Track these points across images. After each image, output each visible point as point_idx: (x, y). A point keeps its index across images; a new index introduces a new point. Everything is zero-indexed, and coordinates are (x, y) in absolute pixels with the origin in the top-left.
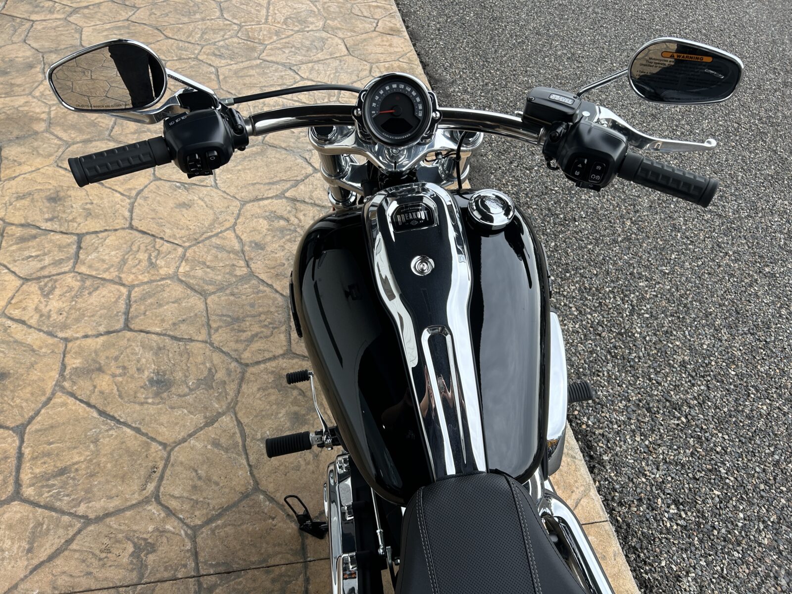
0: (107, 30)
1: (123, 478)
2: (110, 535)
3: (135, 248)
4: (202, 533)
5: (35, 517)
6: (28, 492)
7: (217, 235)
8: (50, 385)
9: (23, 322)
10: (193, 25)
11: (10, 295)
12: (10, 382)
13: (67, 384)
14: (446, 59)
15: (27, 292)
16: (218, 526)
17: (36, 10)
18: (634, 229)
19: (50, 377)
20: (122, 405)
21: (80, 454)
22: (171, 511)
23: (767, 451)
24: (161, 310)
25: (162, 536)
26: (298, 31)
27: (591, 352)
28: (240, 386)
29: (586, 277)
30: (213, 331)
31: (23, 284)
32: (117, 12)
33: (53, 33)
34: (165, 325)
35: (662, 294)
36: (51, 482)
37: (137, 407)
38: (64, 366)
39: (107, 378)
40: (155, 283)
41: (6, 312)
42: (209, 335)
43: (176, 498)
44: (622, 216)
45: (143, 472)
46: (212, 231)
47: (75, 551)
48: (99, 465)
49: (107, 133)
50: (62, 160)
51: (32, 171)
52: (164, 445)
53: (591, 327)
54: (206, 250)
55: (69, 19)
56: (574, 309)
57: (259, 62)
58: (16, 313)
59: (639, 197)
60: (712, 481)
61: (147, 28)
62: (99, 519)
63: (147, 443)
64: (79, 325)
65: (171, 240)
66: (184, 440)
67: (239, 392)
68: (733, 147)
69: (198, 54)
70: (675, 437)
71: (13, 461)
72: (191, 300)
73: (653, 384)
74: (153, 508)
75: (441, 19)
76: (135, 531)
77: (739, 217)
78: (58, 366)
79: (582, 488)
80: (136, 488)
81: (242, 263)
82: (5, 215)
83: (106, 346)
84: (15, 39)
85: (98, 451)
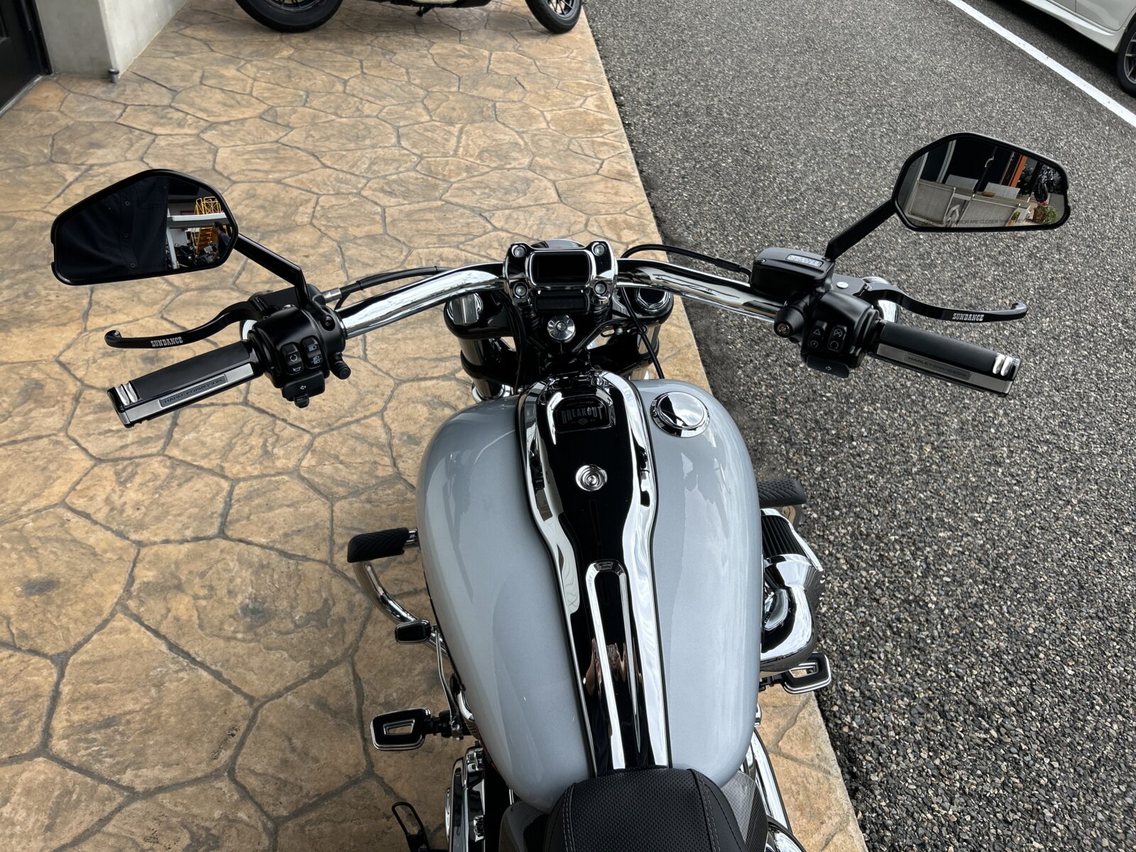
0: (249, 152)
1: (189, 740)
2: (161, 818)
3: (246, 430)
4: (287, 829)
5: (63, 782)
6: (60, 746)
7: (358, 421)
8: (109, 604)
9: (87, 516)
10: (359, 153)
11: (76, 479)
12: (58, 594)
13: (132, 604)
14: (689, 215)
15: (99, 476)
16: (311, 820)
17: (162, 121)
18: (937, 458)
19: (112, 592)
20: (201, 638)
21: (136, 700)
22: (247, 792)
23: (1116, 791)
24: (271, 514)
25: (230, 827)
26: (496, 168)
27: (864, 624)
28: (364, 627)
29: (863, 519)
30: (336, 548)
31: (95, 465)
32: (266, 132)
33: (179, 151)
34: (274, 536)
35: (970, 551)
36: (92, 736)
37: (221, 643)
38: (132, 579)
39: (186, 600)
40: (268, 479)
41: (67, 500)
42: (331, 552)
43: (256, 774)
44: (919, 439)
45: (217, 734)
46: (352, 416)
47: (110, 835)
48: (159, 718)
49: (231, 280)
50: (169, 311)
51: (129, 322)
52: (251, 699)
53: (866, 588)
54: (341, 439)
55: (202, 135)
56: (842, 561)
57: (439, 203)
58: (80, 503)
59: (945, 414)
60: (1032, 827)
61: (301, 153)
62: (148, 794)
63: (229, 694)
64: (159, 525)
65: (297, 423)
66: (279, 695)
67: (361, 635)
68: (1084, 357)
69: (362, 189)
70: (979, 757)
71: (45, 702)
72: (314, 504)
73: (951, 677)
74: (224, 785)
75: (686, 164)
76: (195, 816)
77: (1088, 453)
78: (123, 579)
79: (837, 819)
80: (204, 755)
81: (387, 461)
82: (86, 375)
83: (191, 557)
84: (129, 155)
85: (160, 698)
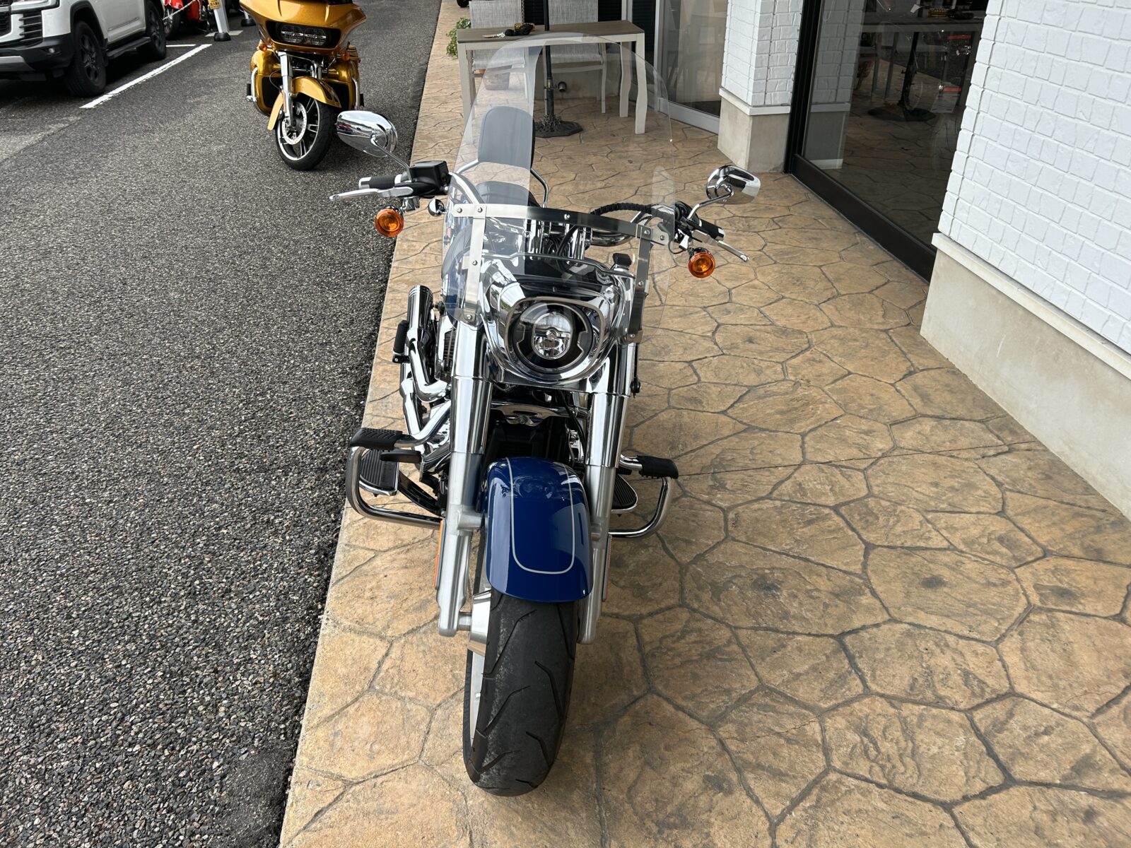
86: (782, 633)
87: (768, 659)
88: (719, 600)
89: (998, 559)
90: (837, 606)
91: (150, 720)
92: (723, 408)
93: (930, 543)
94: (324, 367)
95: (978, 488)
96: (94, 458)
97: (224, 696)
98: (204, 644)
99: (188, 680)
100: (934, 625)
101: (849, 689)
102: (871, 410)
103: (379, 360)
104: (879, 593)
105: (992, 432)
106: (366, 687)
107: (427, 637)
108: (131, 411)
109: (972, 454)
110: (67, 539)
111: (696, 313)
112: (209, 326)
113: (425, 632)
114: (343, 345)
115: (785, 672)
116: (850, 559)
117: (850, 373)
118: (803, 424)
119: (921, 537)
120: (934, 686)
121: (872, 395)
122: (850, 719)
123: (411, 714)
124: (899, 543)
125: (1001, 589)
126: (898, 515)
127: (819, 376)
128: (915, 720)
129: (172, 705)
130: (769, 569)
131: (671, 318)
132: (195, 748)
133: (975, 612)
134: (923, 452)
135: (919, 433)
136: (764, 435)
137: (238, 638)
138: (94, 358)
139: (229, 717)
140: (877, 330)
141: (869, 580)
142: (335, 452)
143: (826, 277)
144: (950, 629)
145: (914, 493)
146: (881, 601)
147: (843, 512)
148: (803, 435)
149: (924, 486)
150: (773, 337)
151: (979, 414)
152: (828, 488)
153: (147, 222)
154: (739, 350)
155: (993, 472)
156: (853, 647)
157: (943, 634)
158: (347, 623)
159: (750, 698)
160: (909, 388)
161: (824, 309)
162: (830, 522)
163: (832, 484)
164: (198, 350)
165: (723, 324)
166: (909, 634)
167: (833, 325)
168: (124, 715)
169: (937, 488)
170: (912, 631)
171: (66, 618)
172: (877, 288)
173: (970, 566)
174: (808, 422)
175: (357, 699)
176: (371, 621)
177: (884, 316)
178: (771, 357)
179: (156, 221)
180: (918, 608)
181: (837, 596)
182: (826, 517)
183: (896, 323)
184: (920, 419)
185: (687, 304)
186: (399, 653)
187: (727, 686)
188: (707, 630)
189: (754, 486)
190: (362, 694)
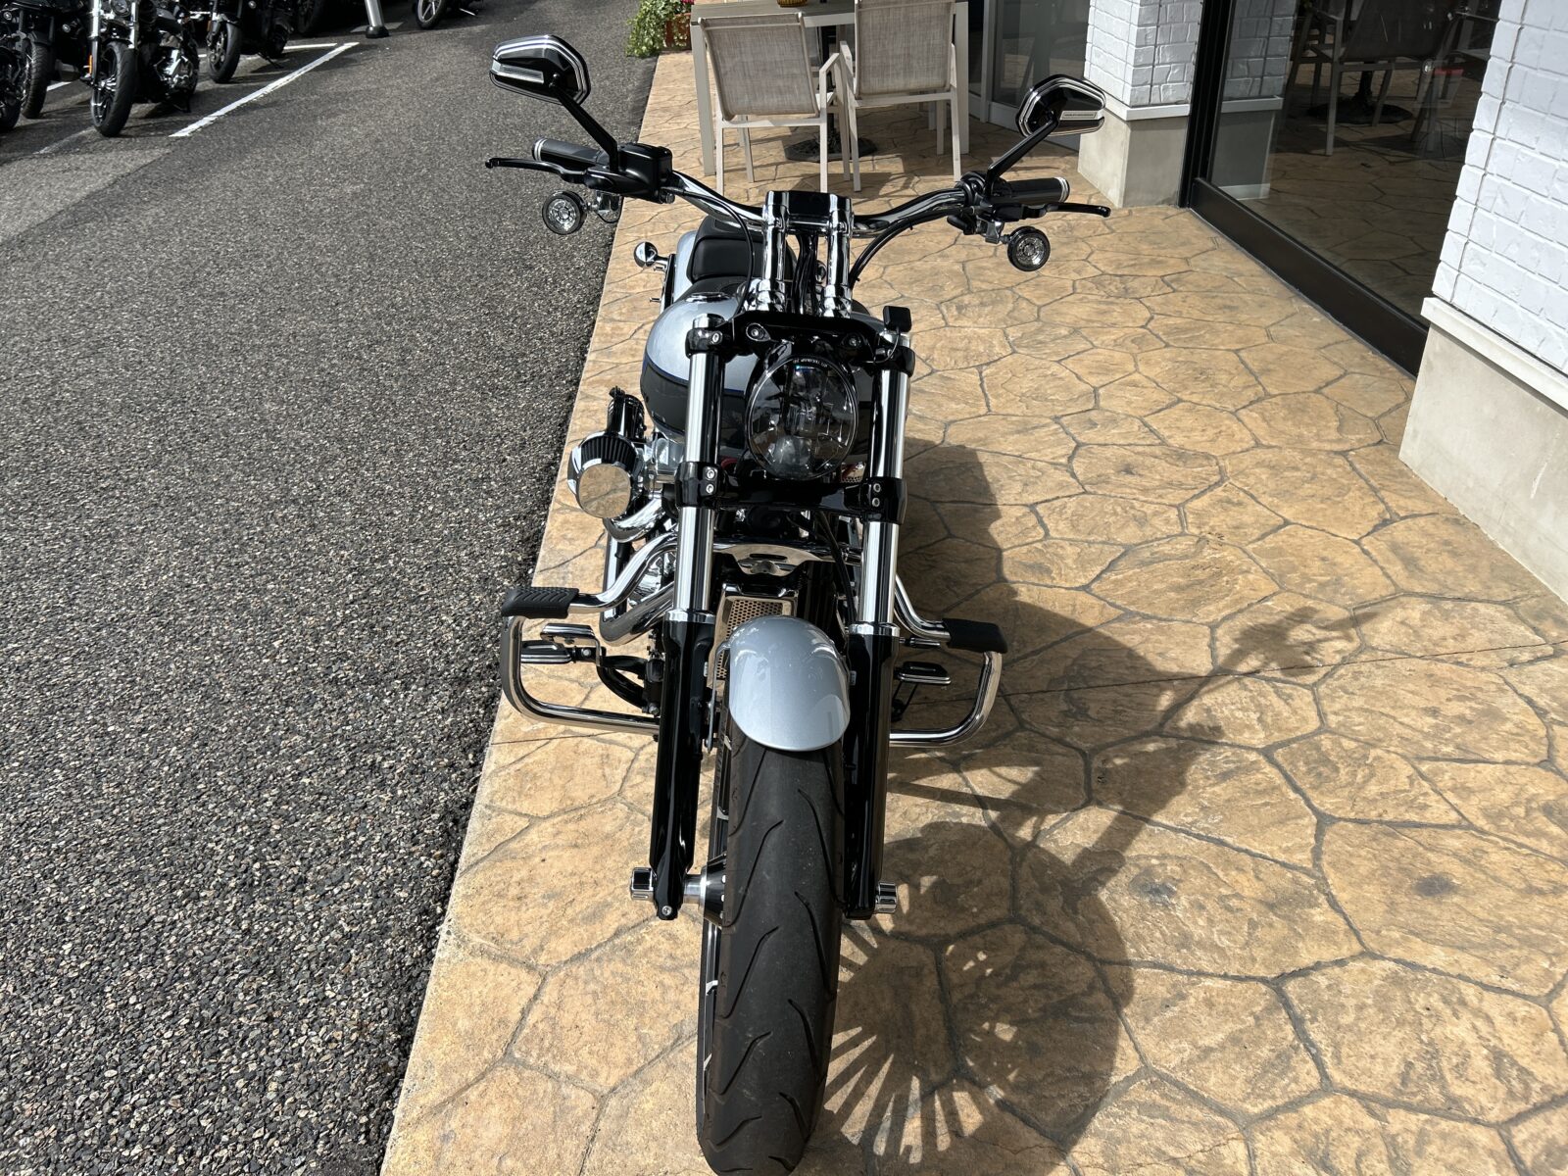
13: (1307, 880)
19: (1344, 890)
20: (1196, 854)
22: (1061, 743)
25: (1060, 723)
34: (1198, 993)
37: (1170, 852)
42: (1102, 977)
62: (1145, 734)
76: (1094, 726)
78: (1347, 908)
86: (1181, 972)
87: (1156, 1020)
88: (1076, 912)
89: (1544, 845)
90: (1271, 925)
91: (162, 1102)
92: (1083, 581)
93: (1428, 815)
94: (476, 516)
95: (1506, 720)
96: (127, 661)
97: (278, 1062)
98: (256, 971)
99: (225, 1033)
100: (1440, 965)
101: (1296, 1080)
102: (1322, 585)
103: (558, 506)
104: (1342, 904)
105: (1524, 621)
106: (500, 1054)
107: (601, 967)
108: (188, 586)
109: (1492, 660)
110: (74, 791)
111: (1044, 426)
112: (315, 454)
113: (598, 960)
114: (507, 481)
115: (1185, 1045)
116: (1292, 842)
117: (1287, 523)
118: (1211, 608)
119: (1411, 804)
120: (1443, 1077)
121: (1323, 559)
122: (1297, 1137)
123: (568, 1103)
124: (1373, 815)
125: (1552, 900)
126: (1371, 765)
127: (1237, 528)
128: (1412, 1142)
129: (198, 1076)
130: (1157, 858)
131: (1004, 435)
132: (224, 1153)
133: (1510, 941)
134: (1410, 656)
135: (1403, 623)
136: (1149, 626)
137: (309, 962)
138: (146, 503)
139: (283, 1099)
140: (1329, 452)
141: (1325, 879)
142: (483, 651)
143: (1246, 366)
144: (1467, 974)
145: (1397, 725)
146: (1346, 919)
147: (1280, 759)
148: (1213, 627)
149: (1414, 713)
150: (1164, 464)
151: (1501, 591)
152: (1254, 716)
153: (244, 298)
154: (1110, 487)
155: (1528, 690)
156: (1301, 1001)
157: (1455, 981)
158: (477, 940)
159: (1126, 1091)
160: (1383, 546)
161: (1246, 420)
162: (1260, 776)
163: (1261, 710)
164: (295, 490)
165: (1084, 444)
166: (1395, 980)
167: (1258, 444)
168: (123, 1092)
169: (1436, 717)
170: (1402, 974)
171: (58, 923)
172: (1327, 385)
173: (1497, 858)
174: (1221, 604)
175: (483, 1075)
176: (516, 939)
177: (1339, 429)
178: (1160, 496)
179: (257, 297)
180: (1411, 932)
181: (1271, 907)
182: (1252, 767)
183: (1359, 440)
184: (1402, 599)
185: (1029, 412)
186: (555, 994)
187: (1086, 1069)
188: (1054, 965)
189: (1134, 713)
190: (492, 1066)
